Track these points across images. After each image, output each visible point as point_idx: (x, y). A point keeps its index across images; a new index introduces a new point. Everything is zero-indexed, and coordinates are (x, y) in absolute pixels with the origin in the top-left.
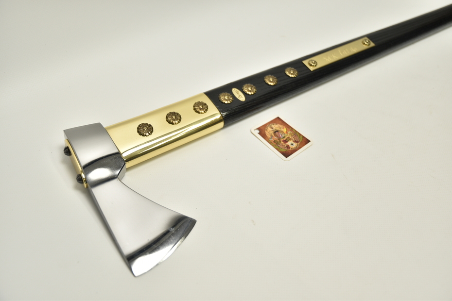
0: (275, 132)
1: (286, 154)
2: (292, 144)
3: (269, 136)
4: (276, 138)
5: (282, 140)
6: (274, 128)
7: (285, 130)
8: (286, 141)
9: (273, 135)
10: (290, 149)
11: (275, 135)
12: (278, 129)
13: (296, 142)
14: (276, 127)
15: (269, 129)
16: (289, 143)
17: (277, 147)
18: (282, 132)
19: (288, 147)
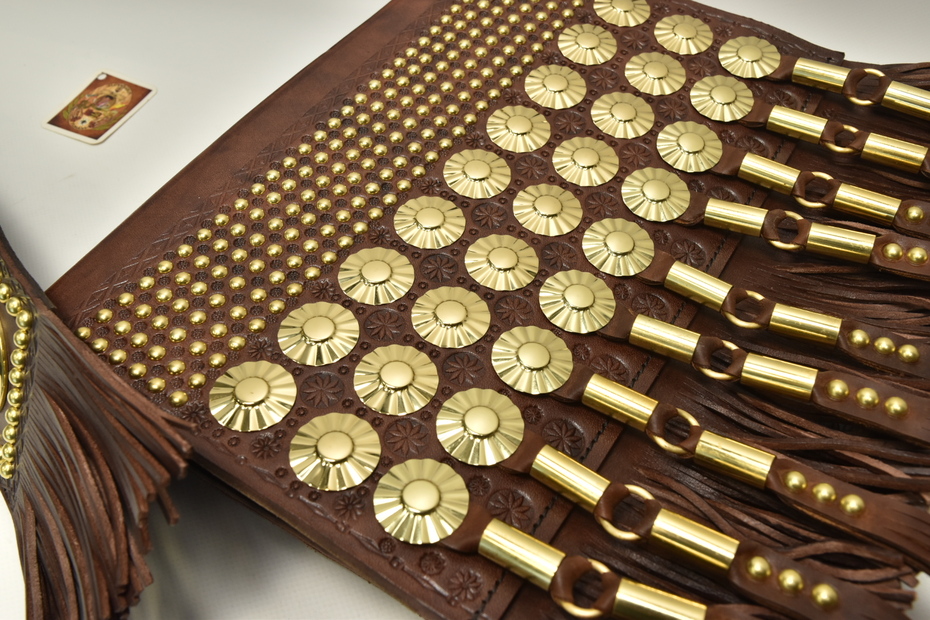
0: (107, 96)
1: (57, 121)
2: (84, 122)
3: (95, 92)
4: (95, 100)
5: (91, 108)
6: (120, 93)
7: (118, 105)
8: (89, 113)
9: (100, 96)
10: (71, 123)
11: (101, 98)
12: (118, 97)
13: (92, 124)
14: (125, 95)
15: (113, 89)
16: (85, 118)
17: (71, 106)
18: (114, 103)
19: (75, 119)
